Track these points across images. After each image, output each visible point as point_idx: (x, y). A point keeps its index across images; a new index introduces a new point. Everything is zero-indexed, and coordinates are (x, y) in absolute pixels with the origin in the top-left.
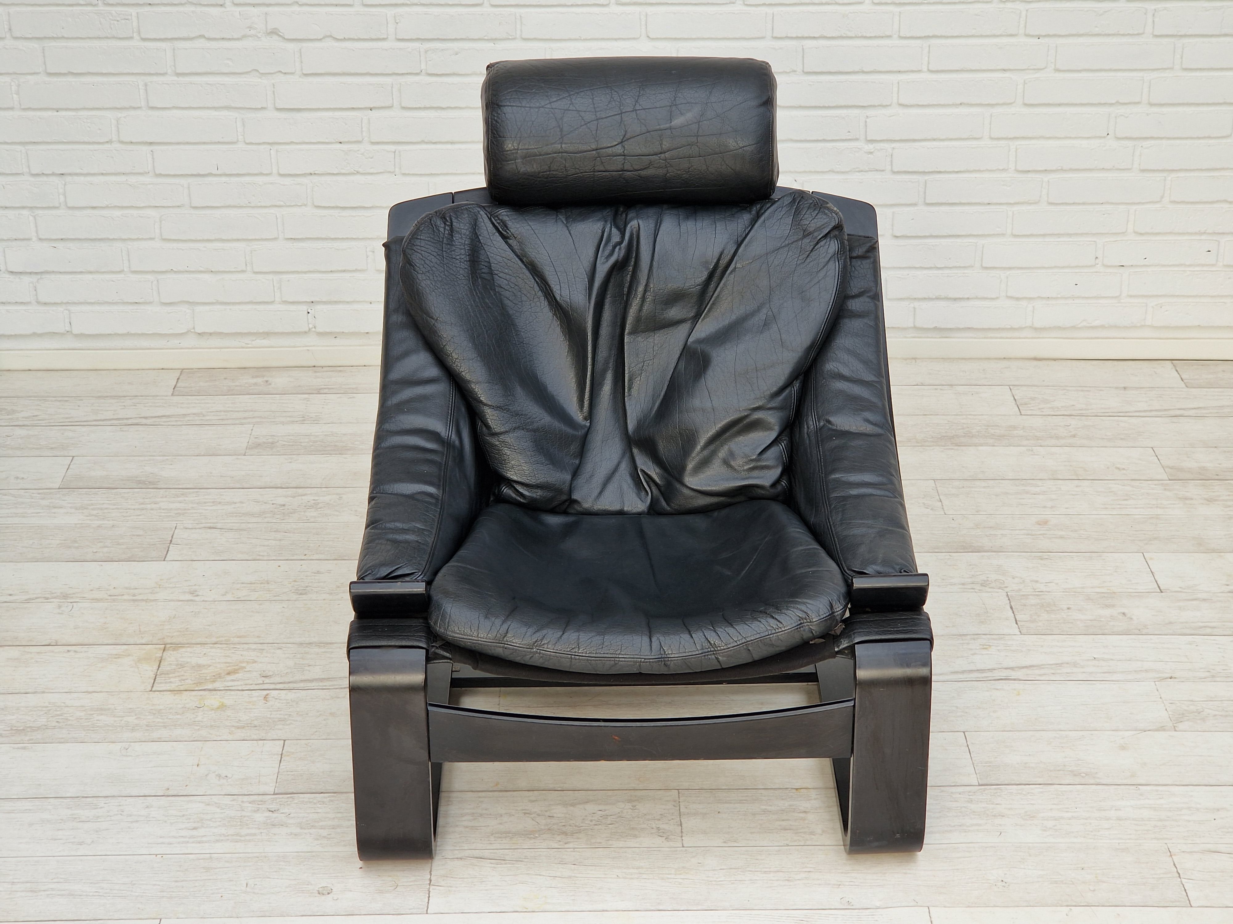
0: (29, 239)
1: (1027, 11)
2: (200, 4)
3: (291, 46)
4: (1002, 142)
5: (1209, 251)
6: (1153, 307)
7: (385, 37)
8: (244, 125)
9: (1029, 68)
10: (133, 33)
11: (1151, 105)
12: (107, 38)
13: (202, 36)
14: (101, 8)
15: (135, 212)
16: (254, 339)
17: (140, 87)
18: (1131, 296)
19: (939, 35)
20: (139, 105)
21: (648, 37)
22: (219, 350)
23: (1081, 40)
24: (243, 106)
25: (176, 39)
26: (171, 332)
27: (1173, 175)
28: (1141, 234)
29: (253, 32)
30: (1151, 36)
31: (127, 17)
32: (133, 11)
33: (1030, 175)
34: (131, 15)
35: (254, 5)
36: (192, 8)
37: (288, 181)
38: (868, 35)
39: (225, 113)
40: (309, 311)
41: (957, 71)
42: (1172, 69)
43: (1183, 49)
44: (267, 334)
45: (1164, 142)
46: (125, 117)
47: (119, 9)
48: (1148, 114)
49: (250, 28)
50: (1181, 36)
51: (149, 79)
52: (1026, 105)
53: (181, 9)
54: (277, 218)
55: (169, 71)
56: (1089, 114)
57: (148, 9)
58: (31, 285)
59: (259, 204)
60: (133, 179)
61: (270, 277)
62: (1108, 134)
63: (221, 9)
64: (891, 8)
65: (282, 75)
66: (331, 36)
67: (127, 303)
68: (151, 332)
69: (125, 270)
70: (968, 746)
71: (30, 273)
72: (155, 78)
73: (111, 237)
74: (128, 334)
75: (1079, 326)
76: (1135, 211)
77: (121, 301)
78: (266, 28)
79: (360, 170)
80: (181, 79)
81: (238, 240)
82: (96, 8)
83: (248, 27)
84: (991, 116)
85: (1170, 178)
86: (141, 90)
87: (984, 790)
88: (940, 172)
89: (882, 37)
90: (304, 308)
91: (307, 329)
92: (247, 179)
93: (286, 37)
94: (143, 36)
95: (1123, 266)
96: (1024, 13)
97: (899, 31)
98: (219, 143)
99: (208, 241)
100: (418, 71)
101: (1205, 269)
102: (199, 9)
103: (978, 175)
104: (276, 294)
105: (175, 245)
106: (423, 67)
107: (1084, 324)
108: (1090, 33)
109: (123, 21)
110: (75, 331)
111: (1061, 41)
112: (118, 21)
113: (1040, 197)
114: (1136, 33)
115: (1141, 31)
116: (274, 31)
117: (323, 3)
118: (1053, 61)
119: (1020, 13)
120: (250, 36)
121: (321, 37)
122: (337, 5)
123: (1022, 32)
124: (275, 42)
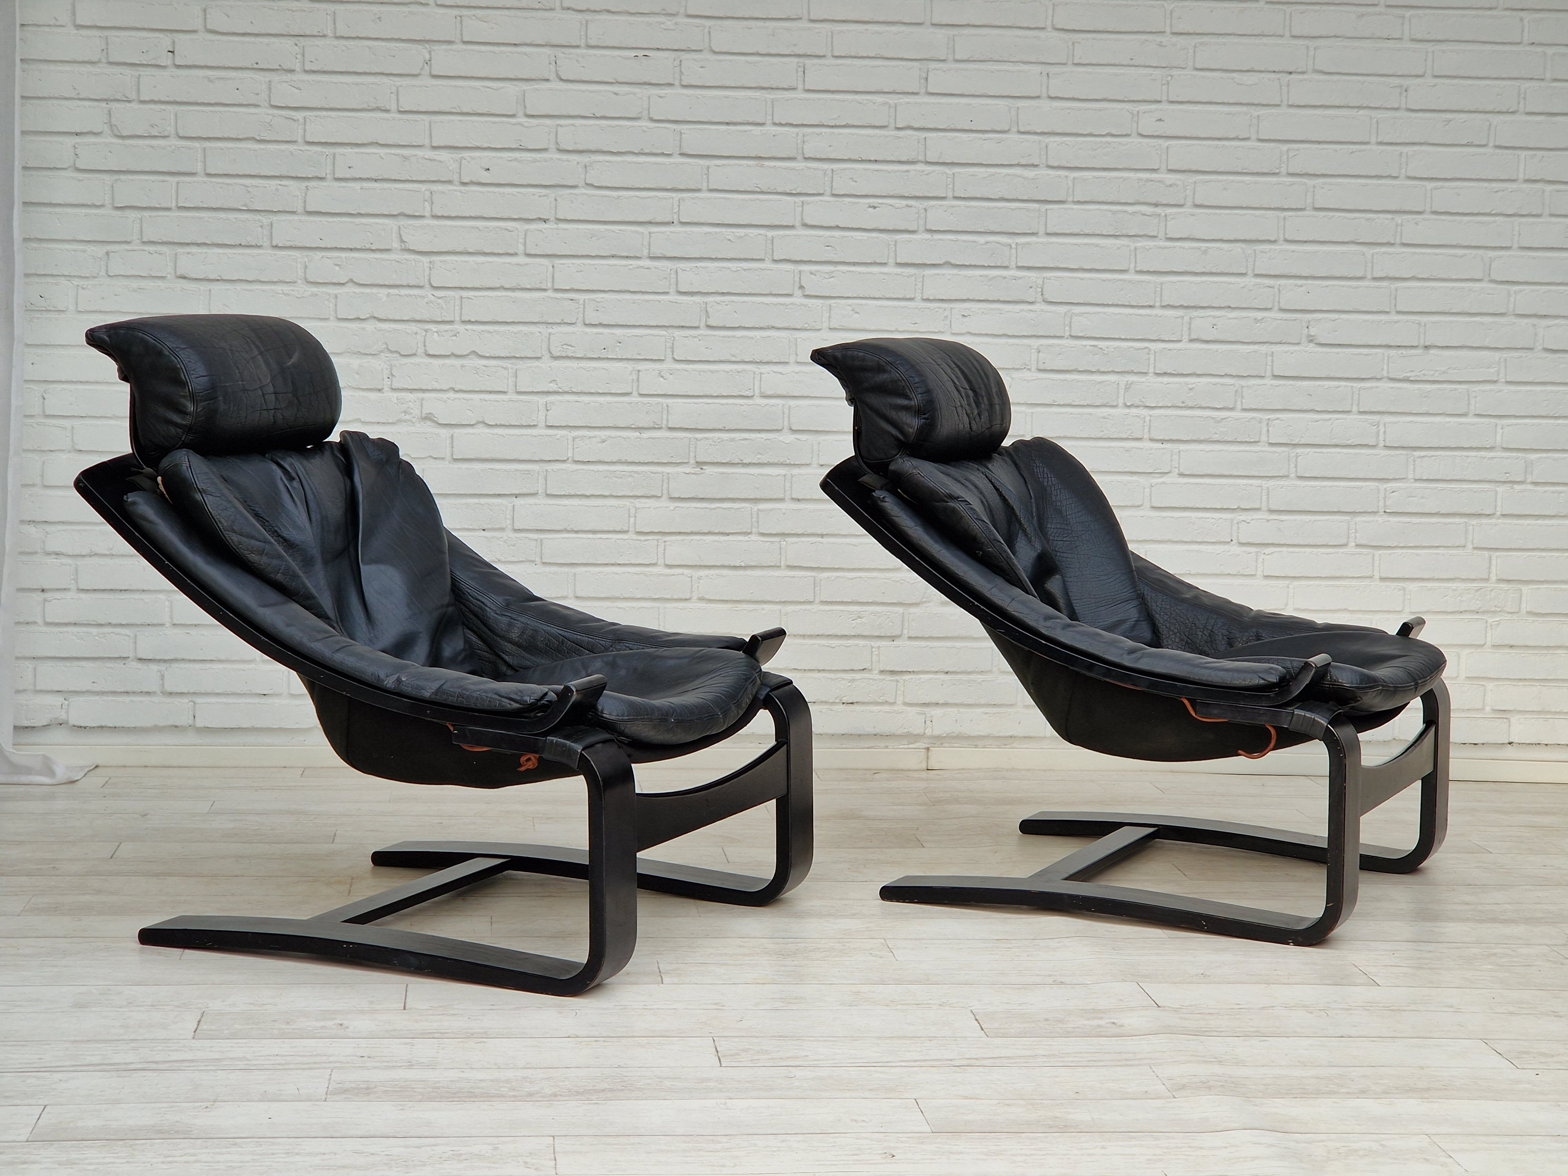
0: (162, 625)
1: (1150, 416)
3: (444, 432)
7: (535, 424)
9: (1155, 472)
11: (1271, 511)
13: (358, 420)
21: (791, 429)
23: (1202, 446)
26: (296, 726)
27: (1296, 583)
29: (408, 417)
30: (1267, 444)
35: (412, 390)
42: (1287, 477)
43: (1297, 458)
45: (1284, 549)
48: (1268, 521)
49: (405, 412)
50: (1295, 445)
52: (1153, 507)
56: (1212, 518)
58: (159, 674)
62: (1232, 540)
63: (379, 394)
65: (432, 460)
66: (483, 422)
67: (256, 694)
71: (160, 661)
74: (253, 729)
77: (249, 692)
78: (422, 413)
79: (502, 559)
85: (1292, 586)
93: (440, 422)
96: (1148, 419)
97: (1032, 431)
100: (566, 459)
106: (570, 455)
108: (1210, 440)
110: (199, 723)
111: (1183, 447)
114: (1253, 440)
115: (1257, 440)
116: (429, 416)
117: (478, 389)
118: (1177, 466)
119: (1144, 418)
120: (405, 421)
121: (474, 423)
122: (490, 392)
123: (1146, 436)
124: (428, 427)
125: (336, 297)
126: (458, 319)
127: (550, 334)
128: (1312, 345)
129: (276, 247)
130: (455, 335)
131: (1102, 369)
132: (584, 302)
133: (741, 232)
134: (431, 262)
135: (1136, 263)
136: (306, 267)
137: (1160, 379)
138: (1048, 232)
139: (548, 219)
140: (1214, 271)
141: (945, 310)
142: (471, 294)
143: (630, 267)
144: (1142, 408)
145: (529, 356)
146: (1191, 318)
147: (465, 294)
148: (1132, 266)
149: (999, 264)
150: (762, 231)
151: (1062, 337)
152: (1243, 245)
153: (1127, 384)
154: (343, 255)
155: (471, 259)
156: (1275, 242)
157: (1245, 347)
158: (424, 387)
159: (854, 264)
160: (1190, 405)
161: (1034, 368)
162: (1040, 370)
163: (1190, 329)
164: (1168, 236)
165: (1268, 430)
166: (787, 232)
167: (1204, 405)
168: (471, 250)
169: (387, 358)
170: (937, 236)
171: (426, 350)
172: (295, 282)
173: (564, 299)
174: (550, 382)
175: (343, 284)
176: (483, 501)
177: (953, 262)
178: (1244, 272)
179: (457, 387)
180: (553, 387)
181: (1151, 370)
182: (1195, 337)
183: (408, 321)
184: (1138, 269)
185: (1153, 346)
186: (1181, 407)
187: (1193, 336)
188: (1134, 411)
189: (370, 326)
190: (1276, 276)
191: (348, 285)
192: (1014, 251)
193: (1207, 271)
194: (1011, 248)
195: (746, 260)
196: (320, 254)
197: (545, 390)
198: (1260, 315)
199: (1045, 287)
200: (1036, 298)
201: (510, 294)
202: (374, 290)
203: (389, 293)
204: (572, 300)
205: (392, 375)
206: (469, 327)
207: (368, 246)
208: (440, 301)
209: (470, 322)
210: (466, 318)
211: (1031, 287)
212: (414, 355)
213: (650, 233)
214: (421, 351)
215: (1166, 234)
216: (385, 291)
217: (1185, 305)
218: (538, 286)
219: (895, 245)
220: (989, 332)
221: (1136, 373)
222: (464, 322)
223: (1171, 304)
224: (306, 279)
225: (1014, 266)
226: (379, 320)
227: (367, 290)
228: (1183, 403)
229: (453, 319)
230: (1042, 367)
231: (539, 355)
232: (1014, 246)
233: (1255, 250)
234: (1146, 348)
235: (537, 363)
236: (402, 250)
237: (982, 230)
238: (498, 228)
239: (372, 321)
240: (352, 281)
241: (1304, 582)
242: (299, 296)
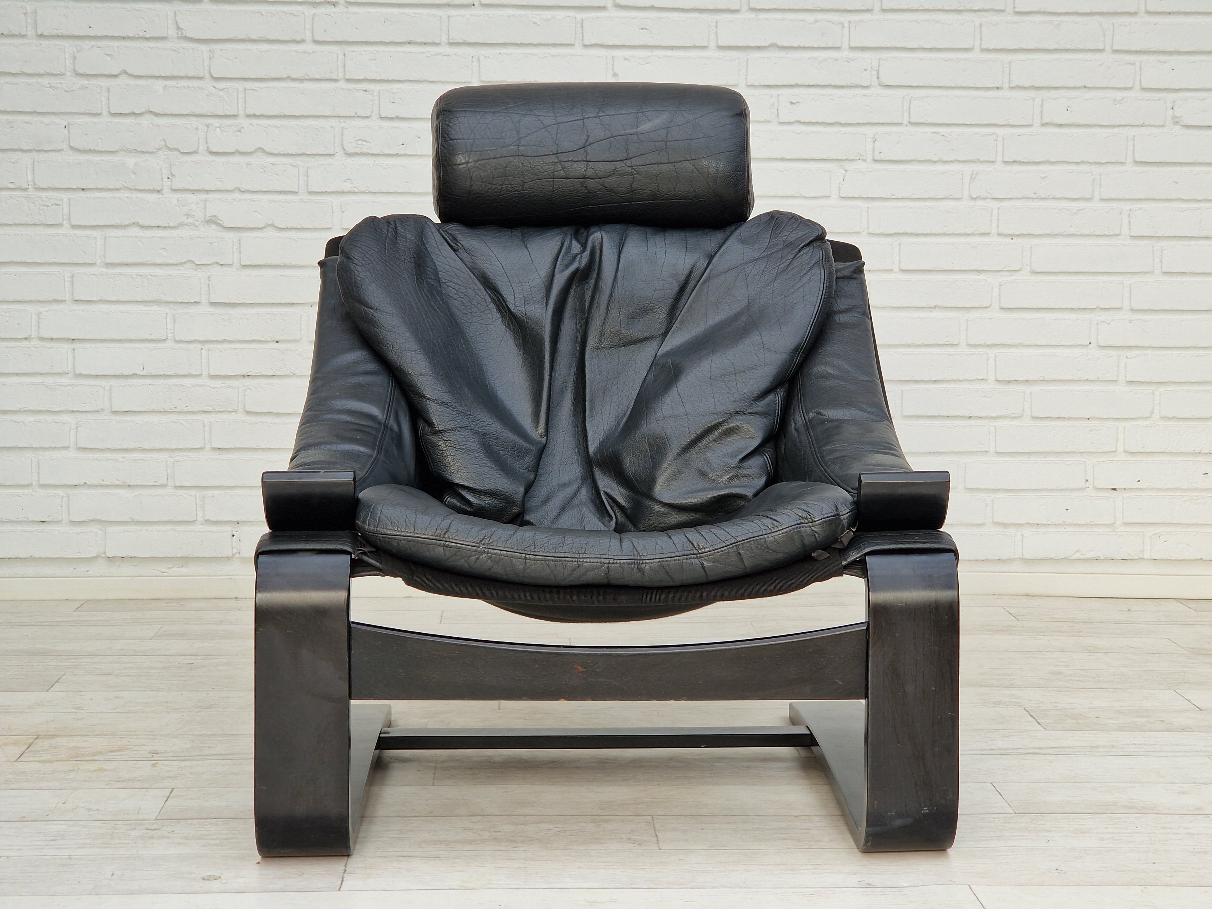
1: (998, 209)
2: (137, 190)
3: (230, 235)
4: (981, 350)
5: (1207, 474)
6: (1151, 537)
7: (330, 226)
8: (175, 321)
9: (1004, 269)
10: (63, 220)
11: (1133, 311)
12: (35, 225)
13: (137, 224)
14: (31, 192)
15: (49, 418)
16: (171, 566)
17: (66, 279)
18: (1126, 524)
19: (909, 232)
20: (63, 298)
22: (131, 578)
23: (1056, 241)
24: (175, 300)
25: (108, 226)
26: (78, 556)
27: (1162, 389)
28: (1133, 453)
29: (190, 220)
30: (1129, 237)
31: (57, 203)
32: (65, 196)
33: (1011, 387)
34: (63, 200)
35: (194, 191)
36: (127, 194)
37: (218, 383)
38: (836, 231)
39: (154, 308)
40: (234, 533)
41: (930, 271)
42: (1152, 272)
43: (1162, 252)
44: (185, 560)
45: (1149, 351)
46: (46, 311)
47: (50, 194)
48: (1130, 321)
49: (188, 215)
50: (1160, 238)
51: (75, 270)
52: (1002, 309)
53: (116, 194)
54: (204, 426)
55: (98, 262)
56: (1069, 320)
57: (82, 194)
59: (186, 409)
60: (50, 380)
61: (193, 492)
62: (1090, 343)
63: (157, 196)
64: (858, 203)
65: (219, 267)
66: (273, 225)
67: (33, 521)
68: (56, 556)
69: (34, 484)
70: (997, 791)
72: (83, 269)
73: (21, 445)
74: (31, 559)
75: (1073, 558)
76: (1125, 427)
77: (26, 519)
78: (205, 216)
80: (111, 271)
81: (160, 450)
82: (26, 193)
83: (186, 215)
84: (967, 321)
85: (1158, 393)
86: (66, 283)
87: (1024, 816)
88: (917, 382)
89: (851, 233)
90: (228, 529)
91: (230, 554)
92: (174, 381)
93: (226, 226)
94: (74, 223)
95: (1115, 489)
96: (996, 212)
97: (868, 228)
98: (146, 340)
99: (127, 450)
101: (1203, 494)
102: (135, 195)
103: (956, 386)
104: (198, 512)
105: (90, 455)
107: (1078, 555)
108: (1065, 233)
109: (53, 207)
111: (1035, 241)
112: (48, 206)
113: (1023, 410)
114: (1112, 233)
115: (1117, 232)
116: (213, 219)
117: (266, 190)
118: (1028, 263)
119: (992, 210)
120: (187, 225)
121: (262, 226)
122: (280, 193)
123: (994, 231)
124: (213, 231)
125: (108, 90)
126: (241, 113)
127: (343, 128)
128: (1177, 127)
129: (41, 36)
130: (239, 131)
131: (945, 159)
132: (379, 93)
133: (548, 14)
134: (210, 51)
135: (981, 40)
136: (75, 58)
137: (1009, 168)
138: (884, 8)
139: (337, 3)
140: (1068, 47)
141: (771, 96)
142: (256, 85)
143: (428, 54)
144: (989, 200)
145: (321, 153)
146: (1042, 100)
147: (249, 85)
148: (977, 43)
149: (830, 45)
150: (572, 13)
151: (900, 124)
152: (1100, 19)
153: (972, 174)
154: (115, 44)
155: (254, 47)
156: (1135, 14)
157: (1103, 130)
158: (207, 188)
159: (672, 48)
160: (1042, 196)
161: (869, 158)
162: (876, 161)
163: (1042, 112)
164: (1017, 10)
165: (1129, 222)
166: (598, 14)
167: (1058, 196)
168: (254, 37)
169: (166, 157)
170: (762, 16)
171: (208, 147)
172: (63, 75)
173: (357, 90)
174: (345, 181)
175: (115, 76)
176: (276, 310)
177: (780, 44)
178: (1102, 48)
179: (244, 187)
180: (347, 186)
181: (999, 158)
182: (1047, 121)
183: (187, 115)
184: (983, 47)
185: (1001, 132)
186: (1033, 198)
187: (1046, 120)
188: (980, 203)
189: (146, 121)
190: (1136, 52)
191: (121, 77)
192: (846, 30)
193: (1061, 48)
194: (843, 27)
195: (554, 45)
196: (89, 43)
197: (340, 190)
198: (1119, 95)
199: (880, 69)
200: (871, 82)
201: (297, 84)
202: (150, 82)
203: (166, 85)
204: (366, 91)
205: (173, 175)
206: (255, 121)
207: (141, 34)
208: (221, 93)
209: (255, 116)
210: (250, 112)
211: (866, 70)
212: (195, 152)
213: (449, 17)
214: (202, 148)
215: (1014, 7)
216: (161, 83)
217: (1037, 85)
218: (328, 76)
219: (716, 27)
220: (820, 121)
221: (982, 162)
222: (248, 116)
223: (1020, 84)
224: (75, 70)
225: (847, 47)
226: (157, 115)
227: (142, 82)
228: (1035, 193)
229: (236, 113)
230: (878, 157)
231: (333, 153)
232: (846, 25)
233: (1113, 24)
234: (994, 134)
235: (329, 160)
236: (178, 38)
237: (811, 7)
238: (283, 12)
239: (148, 116)
240: (125, 72)
241: (1171, 388)
242: (67, 90)
